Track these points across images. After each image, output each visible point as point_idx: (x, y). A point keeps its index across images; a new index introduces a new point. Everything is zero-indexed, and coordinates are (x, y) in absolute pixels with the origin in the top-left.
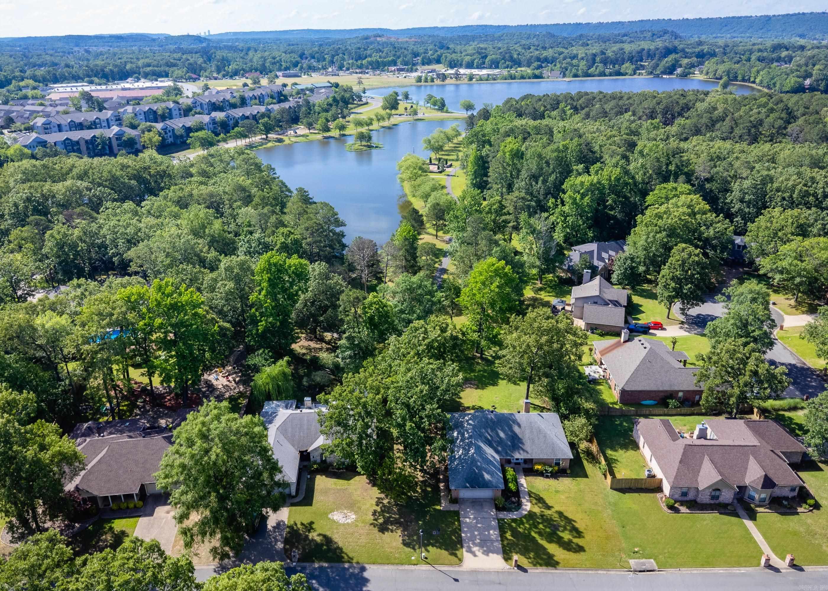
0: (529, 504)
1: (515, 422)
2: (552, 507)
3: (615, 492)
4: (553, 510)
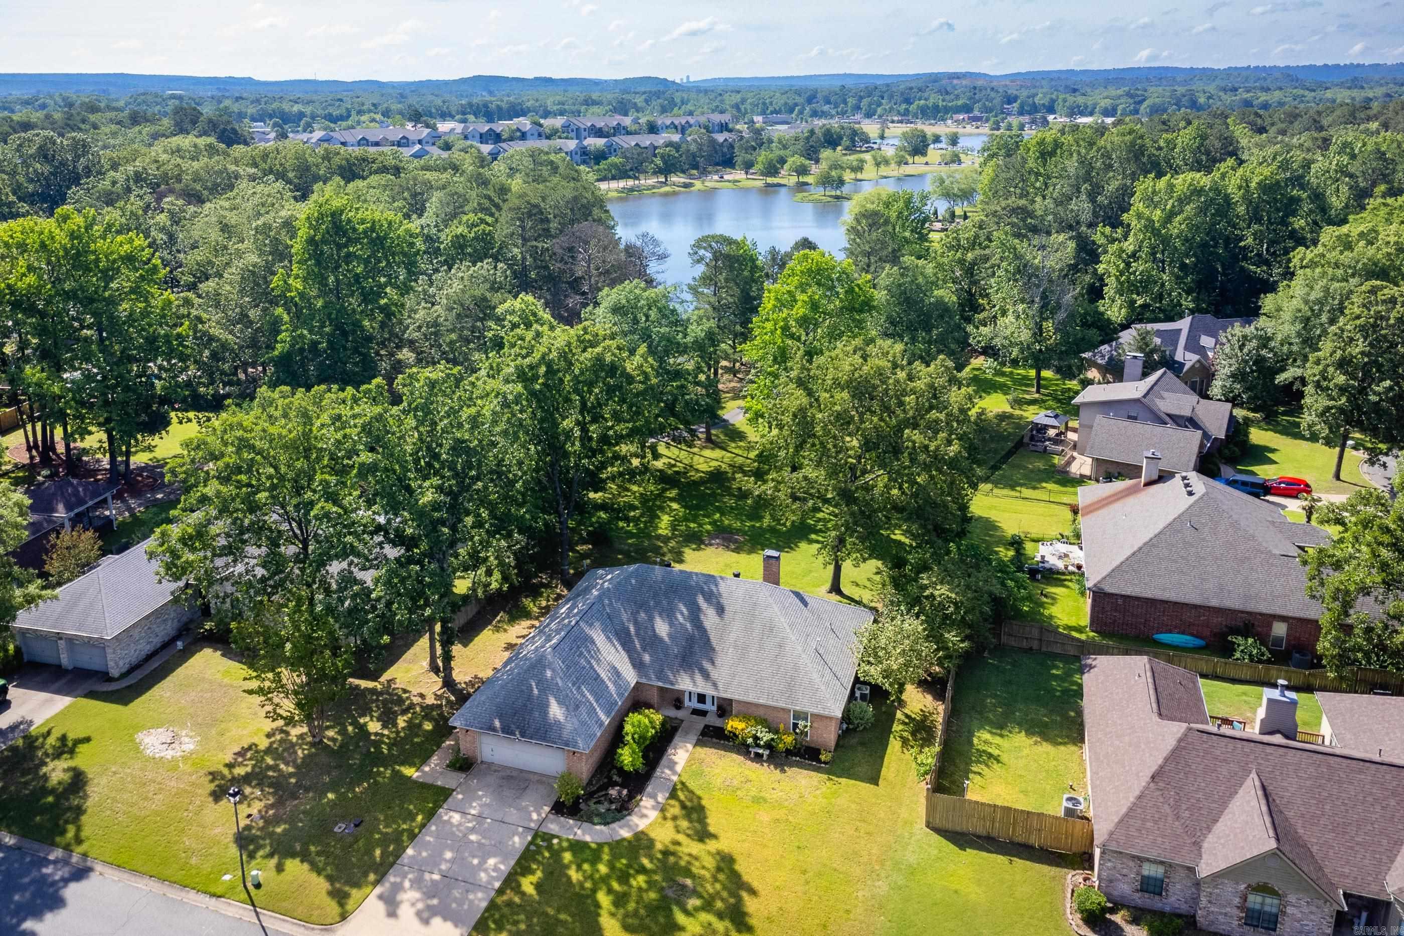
0: (653, 815)
1: (714, 600)
2: (714, 836)
3: (936, 838)
4: (712, 845)
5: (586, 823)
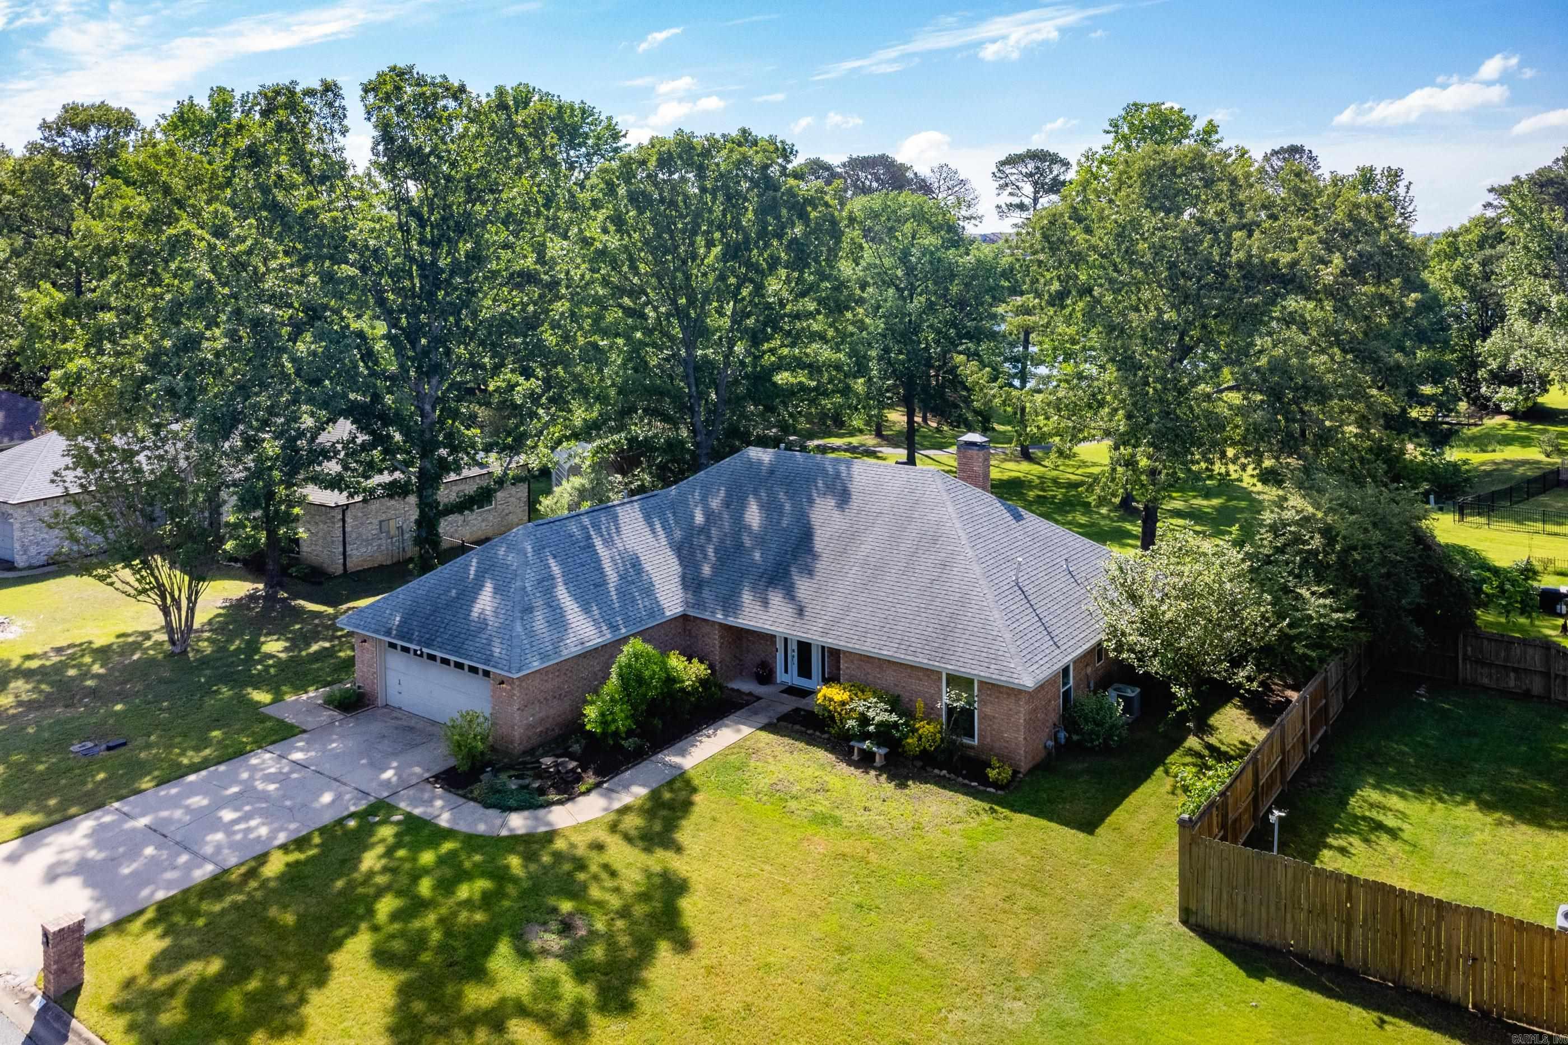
2: (677, 848)
4: (662, 860)
5: (472, 803)
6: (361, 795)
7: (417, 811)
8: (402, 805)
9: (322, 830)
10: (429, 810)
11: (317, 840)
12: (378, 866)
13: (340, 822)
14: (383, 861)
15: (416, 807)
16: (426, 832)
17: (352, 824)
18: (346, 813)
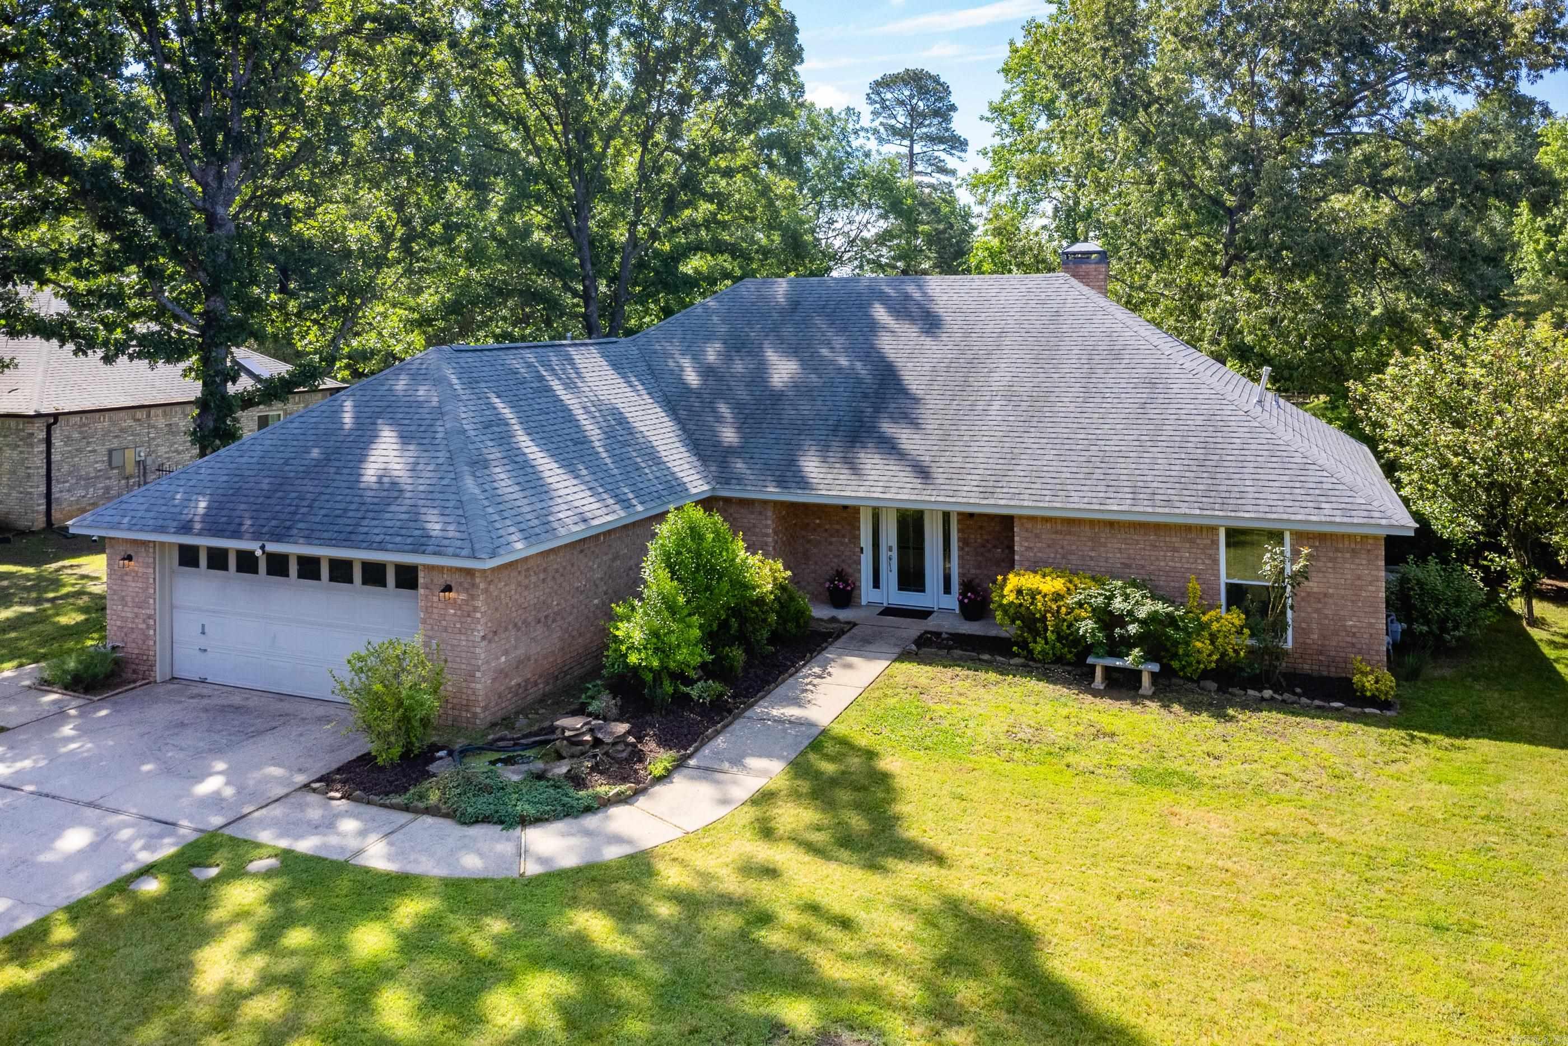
5: (429, 820)
6: (157, 828)
7: (306, 845)
8: (265, 836)
9: (75, 911)
10: (333, 840)
11: (63, 932)
12: (246, 975)
13: (123, 886)
14: (259, 961)
15: (299, 837)
16: (344, 884)
17: (152, 887)
18: (129, 868)
